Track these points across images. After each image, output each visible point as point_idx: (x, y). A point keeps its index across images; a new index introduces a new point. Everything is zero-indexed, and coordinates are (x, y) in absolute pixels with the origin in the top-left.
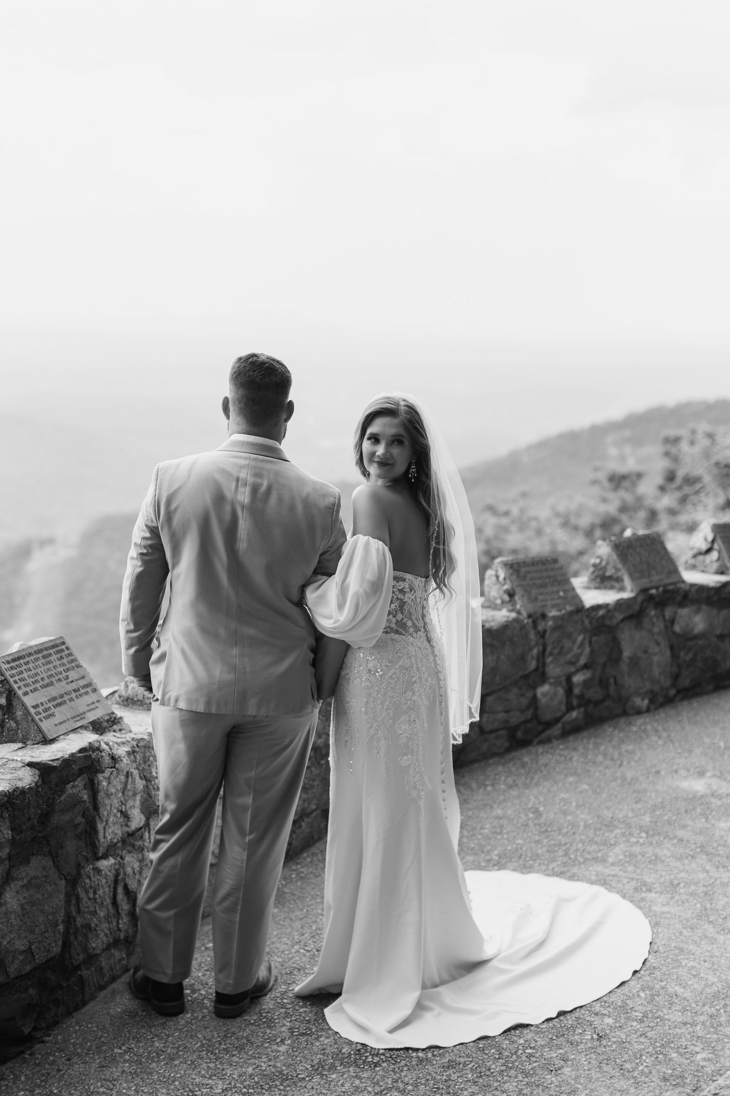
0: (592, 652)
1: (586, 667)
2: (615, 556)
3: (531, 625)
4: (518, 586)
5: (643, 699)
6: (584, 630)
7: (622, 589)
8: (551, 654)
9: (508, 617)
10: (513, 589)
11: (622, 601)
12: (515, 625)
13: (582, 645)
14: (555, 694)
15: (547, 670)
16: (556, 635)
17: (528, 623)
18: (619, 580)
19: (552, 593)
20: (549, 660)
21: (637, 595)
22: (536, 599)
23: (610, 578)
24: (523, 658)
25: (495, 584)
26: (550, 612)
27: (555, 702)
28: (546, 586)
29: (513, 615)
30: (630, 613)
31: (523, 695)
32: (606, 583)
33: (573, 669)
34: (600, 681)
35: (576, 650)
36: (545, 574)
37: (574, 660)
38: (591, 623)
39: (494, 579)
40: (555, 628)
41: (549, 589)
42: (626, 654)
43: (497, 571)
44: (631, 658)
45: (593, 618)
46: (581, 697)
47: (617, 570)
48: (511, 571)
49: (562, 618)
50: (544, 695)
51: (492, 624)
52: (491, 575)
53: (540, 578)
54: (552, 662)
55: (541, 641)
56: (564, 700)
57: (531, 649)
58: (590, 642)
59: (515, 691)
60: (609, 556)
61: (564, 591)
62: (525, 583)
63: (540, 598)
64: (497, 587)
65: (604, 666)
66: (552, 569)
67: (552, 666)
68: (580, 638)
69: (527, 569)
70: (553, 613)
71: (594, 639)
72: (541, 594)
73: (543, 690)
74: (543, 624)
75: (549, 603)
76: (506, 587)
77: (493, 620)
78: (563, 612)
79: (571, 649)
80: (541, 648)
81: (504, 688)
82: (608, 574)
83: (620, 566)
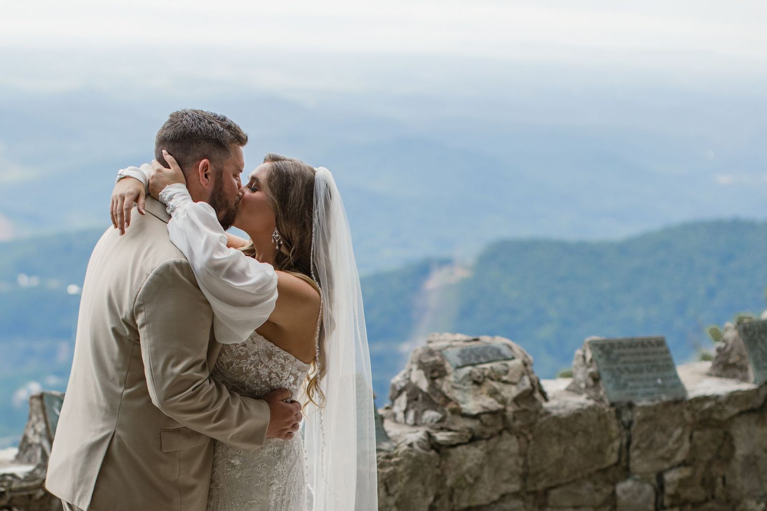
0: (693, 448)
1: (684, 464)
2: (741, 342)
3: (613, 414)
4: (605, 370)
5: (758, 503)
6: (684, 424)
7: (745, 379)
8: (637, 447)
9: (583, 405)
10: (599, 373)
11: (738, 393)
12: (590, 413)
13: (680, 440)
14: (640, 492)
15: (631, 464)
16: (646, 426)
17: (609, 412)
18: (743, 368)
19: (648, 379)
20: (634, 454)
21: (761, 387)
22: (625, 386)
23: (734, 365)
24: (600, 451)
25: (581, 366)
26: (640, 401)
27: (640, 500)
28: (641, 371)
29: (591, 403)
30: (749, 406)
31: (597, 490)
32: (729, 371)
33: (666, 466)
34: (703, 480)
35: (671, 444)
36: (643, 358)
37: (668, 455)
38: (693, 416)
39: (581, 360)
40: (644, 420)
41: (645, 375)
42: (741, 451)
43: (585, 351)
44: (747, 457)
45: (696, 411)
46: (675, 496)
47: (742, 357)
48: (600, 352)
49: (655, 409)
50: (625, 492)
51: (562, 411)
52: (579, 355)
53: (635, 362)
54: (638, 457)
55: (625, 433)
56: (653, 499)
57: (611, 441)
58: (691, 437)
59: (589, 485)
60: (735, 340)
61: (662, 379)
62: (614, 367)
63: (631, 384)
64: (582, 369)
65: (709, 464)
66: (655, 353)
67: (638, 461)
68: (678, 432)
69: (622, 351)
70: (644, 402)
71: (696, 434)
72: (633, 380)
73: (624, 487)
74: (629, 414)
75: (641, 391)
76: (591, 370)
77: (564, 407)
78: (657, 402)
79: (665, 444)
80: (625, 441)
81: (574, 481)
82: (731, 361)
83: (745, 353)
